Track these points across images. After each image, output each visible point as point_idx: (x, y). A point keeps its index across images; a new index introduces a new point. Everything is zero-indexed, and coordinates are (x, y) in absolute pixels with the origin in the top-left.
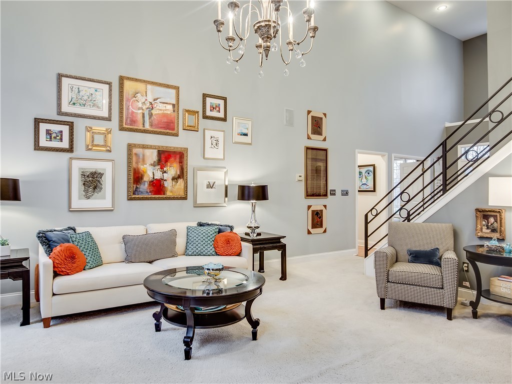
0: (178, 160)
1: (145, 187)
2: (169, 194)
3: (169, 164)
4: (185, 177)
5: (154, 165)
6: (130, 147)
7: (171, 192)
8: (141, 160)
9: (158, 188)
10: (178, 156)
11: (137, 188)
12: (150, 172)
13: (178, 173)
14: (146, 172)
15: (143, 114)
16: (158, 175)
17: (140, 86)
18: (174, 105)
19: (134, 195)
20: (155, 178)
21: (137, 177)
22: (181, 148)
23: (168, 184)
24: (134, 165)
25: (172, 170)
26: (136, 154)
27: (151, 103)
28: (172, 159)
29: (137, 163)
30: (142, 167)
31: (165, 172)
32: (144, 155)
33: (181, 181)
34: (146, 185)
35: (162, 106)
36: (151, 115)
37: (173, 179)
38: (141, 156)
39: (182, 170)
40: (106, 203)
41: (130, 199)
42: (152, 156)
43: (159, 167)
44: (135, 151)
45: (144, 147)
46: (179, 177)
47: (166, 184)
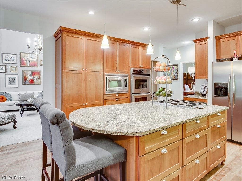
0: (38, 74)
1: (27, 81)
2: (35, 83)
3: (35, 75)
4: (40, 79)
5: (30, 75)
6: (23, 71)
7: (36, 83)
8: (26, 74)
9: (32, 81)
10: (38, 73)
11: (25, 82)
12: (29, 77)
13: (38, 77)
14: (28, 78)
15: (27, 62)
16: (32, 78)
17: (26, 54)
18: (36, 59)
19: (24, 84)
20: (31, 79)
21: (25, 79)
22: (39, 71)
23: (35, 81)
24: (24, 76)
25: (36, 77)
26: (25, 73)
27: (29, 59)
28: (36, 74)
29: (25, 75)
30: (27, 76)
31: (34, 77)
32: (27, 73)
33: (39, 80)
34: (28, 81)
35: (32, 60)
36: (29, 62)
37: (37, 79)
38: (26, 73)
39: (39, 76)
40: (16, 86)
41: (23, 85)
42: (30, 73)
43: (32, 76)
44: (24, 72)
45: (27, 71)
46: (38, 78)
47: (34, 80)
